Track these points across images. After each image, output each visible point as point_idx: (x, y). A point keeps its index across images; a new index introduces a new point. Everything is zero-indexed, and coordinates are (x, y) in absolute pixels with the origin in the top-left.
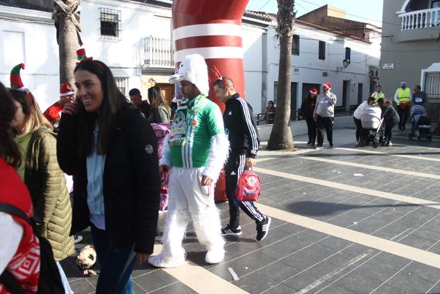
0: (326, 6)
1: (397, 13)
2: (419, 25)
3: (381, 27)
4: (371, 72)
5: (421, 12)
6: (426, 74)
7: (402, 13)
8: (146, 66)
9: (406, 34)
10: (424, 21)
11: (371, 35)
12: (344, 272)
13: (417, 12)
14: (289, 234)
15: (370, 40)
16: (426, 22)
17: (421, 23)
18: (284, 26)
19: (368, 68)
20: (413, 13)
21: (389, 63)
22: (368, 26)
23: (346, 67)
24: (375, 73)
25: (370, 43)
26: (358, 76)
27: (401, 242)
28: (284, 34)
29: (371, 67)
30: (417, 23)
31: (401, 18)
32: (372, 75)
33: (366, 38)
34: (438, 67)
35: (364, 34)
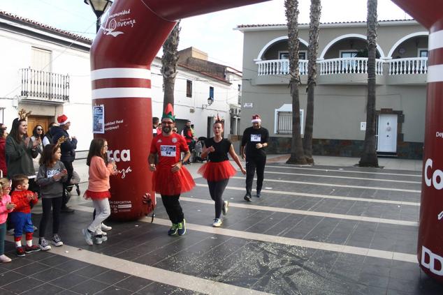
0: (191, 48)
1: (255, 60)
2: (269, 73)
3: (241, 71)
4: (232, 110)
5: (274, 61)
6: (279, 113)
7: (259, 61)
8: (23, 97)
9: (262, 77)
10: (276, 69)
13: (270, 61)
15: (231, 82)
16: (277, 69)
17: (274, 70)
18: (169, 69)
19: (228, 109)
20: (267, 62)
21: (249, 102)
22: (228, 69)
23: (210, 104)
24: (234, 111)
25: (231, 84)
28: (168, 76)
29: (231, 105)
30: (271, 70)
31: (258, 64)
32: (233, 112)
33: (227, 79)
34: (288, 107)
35: (225, 76)
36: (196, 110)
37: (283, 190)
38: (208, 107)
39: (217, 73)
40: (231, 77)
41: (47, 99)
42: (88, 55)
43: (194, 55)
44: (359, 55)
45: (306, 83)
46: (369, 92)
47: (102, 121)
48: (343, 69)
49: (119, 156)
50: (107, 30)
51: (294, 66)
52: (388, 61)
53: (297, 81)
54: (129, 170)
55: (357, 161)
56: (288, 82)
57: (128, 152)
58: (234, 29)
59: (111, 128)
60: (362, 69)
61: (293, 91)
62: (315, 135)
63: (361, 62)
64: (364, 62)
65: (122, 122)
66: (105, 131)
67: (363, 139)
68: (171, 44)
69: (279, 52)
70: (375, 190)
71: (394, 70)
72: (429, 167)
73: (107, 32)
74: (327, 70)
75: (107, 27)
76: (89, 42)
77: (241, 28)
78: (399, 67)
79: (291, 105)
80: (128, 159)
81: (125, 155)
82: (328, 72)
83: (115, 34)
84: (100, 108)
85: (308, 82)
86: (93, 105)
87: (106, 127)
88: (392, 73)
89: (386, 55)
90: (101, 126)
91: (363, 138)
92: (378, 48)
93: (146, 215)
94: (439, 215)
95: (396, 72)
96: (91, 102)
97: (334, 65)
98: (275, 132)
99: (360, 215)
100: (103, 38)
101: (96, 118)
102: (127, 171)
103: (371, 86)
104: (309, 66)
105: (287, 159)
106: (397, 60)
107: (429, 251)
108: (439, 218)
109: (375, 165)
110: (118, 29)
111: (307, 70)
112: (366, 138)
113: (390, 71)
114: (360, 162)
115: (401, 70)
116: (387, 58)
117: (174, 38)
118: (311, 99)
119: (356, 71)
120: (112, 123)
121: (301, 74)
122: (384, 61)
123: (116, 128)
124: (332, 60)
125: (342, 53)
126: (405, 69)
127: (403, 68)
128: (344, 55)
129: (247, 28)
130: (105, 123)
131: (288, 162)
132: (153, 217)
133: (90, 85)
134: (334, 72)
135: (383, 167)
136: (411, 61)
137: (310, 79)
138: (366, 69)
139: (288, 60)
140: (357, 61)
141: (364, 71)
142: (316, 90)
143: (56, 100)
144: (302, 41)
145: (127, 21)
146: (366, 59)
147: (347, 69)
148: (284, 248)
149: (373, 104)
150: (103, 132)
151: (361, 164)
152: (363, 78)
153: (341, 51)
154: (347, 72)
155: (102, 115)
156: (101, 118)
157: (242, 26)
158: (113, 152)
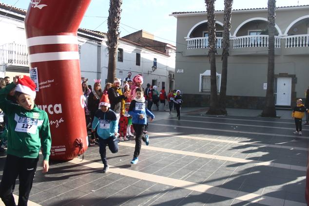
1: (185, 38)
2: (198, 47)
4: (170, 75)
5: (199, 38)
6: (203, 76)
7: (188, 38)
8: (9, 64)
9: (190, 51)
11: (170, 51)
12: (150, 202)
13: (196, 39)
14: (113, 180)
15: (169, 54)
16: (201, 45)
17: (199, 45)
18: (112, 41)
19: (168, 72)
20: (194, 39)
21: (181, 69)
22: (168, 45)
23: (154, 71)
24: (172, 77)
25: (169, 56)
26: (161, 77)
27: (186, 180)
29: (170, 72)
30: (196, 45)
31: (187, 41)
33: (167, 53)
34: (208, 73)
35: (165, 50)
38: (152, 73)
39: (160, 47)
43: (143, 36)
44: (263, 33)
45: (221, 54)
46: (269, 59)
47: (37, 81)
48: (250, 44)
49: (52, 109)
51: (212, 41)
52: (284, 38)
53: (214, 52)
54: (61, 120)
55: (260, 112)
56: (207, 54)
57: (60, 106)
58: (170, 15)
59: (44, 87)
60: (265, 43)
61: (211, 60)
62: (228, 93)
63: (263, 38)
64: (266, 38)
65: (53, 81)
66: (40, 90)
68: (113, 22)
69: (204, 32)
70: (272, 136)
71: (289, 44)
73: (34, 5)
74: (238, 45)
75: (34, 1)
77: (175, 15)
78: (293, 41)
79: (210, 71)
80: (60, 111)
81: (58, 109)
82: (239, 46)
83: (41, 7)
84: (34, 70)
85: (223, 53)
87: (40, 86)
88: (287, 46)
89: (283, 33)
91: (264, 95)
92: (276, 26)
95: (290, 46)
97: (241, 41)
98: (200, 91)
102: (60, 122)
103: (271, 55)
105: (205, 112)
106: (292, 37)
109: (274, 115)
112: (267, 95)
113: (286, 44)
114: (262, 113)
115: (295, 44)
116: (283, 35)
118: (224, 66)
119: (260, 45)
120: (45, 83)
121: (219, 47)
122: (282, 38)
123: (46, 86)
124: (242, 37)
125: (250, 32)
126: (298, 43)
128: (251, 33)
129: (180, 14)
130: (39, 82)
131: (207, 113)
134: (244, 46)
135: (279, 117)
136: (303, 37)
137: (224, 50)
138: (268, 43)
139: (207, 38)
140: (261, 37)
141: (266, 45)
142: (230, 59)
146: (268, 36)
147: (253, 44)
149: (273, 69)
150: (38, 90)
151: (263, 115)
152: (265, 50)
153: (249, 31)
154: (253, 46)
155: (36, 76)
156: (36, 79)
157: (176, 13)
158: (47, 107)
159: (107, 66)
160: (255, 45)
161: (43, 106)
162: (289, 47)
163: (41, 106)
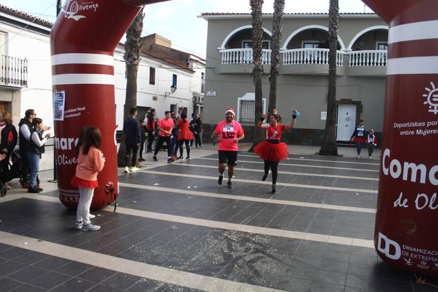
0: (154, 34)
1: (219, 48)
2: (232, 61)
3: (205, 58)
4: (195, 98)
5: (237, 50)
6: (242, 101)
7: (222, 49)
9: (225, 67)
10: (239, 58)
13: (234, 50)
15: (194, 69)
16: (241, 59)
17: (237, 59)
19: (191, 94)
20: (231, 50)
21: (212, 90)
22: (192, 57)
23: (173, 92)
24: (198, 99)
25: (192, 71)
26: (183, 101)
27: (247, 225)
29: (194, 93)
30: (234, 59)
31: (222, 53)
32: (196, 100)
33: (190, 67)
34: (251, 96)
35: (188, 64)
36: (159, 97)
37: (245, 179)
38: (172, 95)
39: (181, 60)
40: (194, 65)
41: (3, 84)
42: (47, 39)
43: (158, 42)
44: (319, 47)
45: (269, 72)
46: (330, 82)
47: (62, 108)
48: (305, 59)
50: (68, 13)
51: (257, 55)
52: (348, 53)
53: (259, 70)
55: (317, 150)
56: (251, 71)
58: (198, 17)
59: (72, 116)
60: (324, 60)
61: (256, 80)
63: (322, 52)
64: (326, 53)
65: (84, 109)
66: (65, 119)
67: (324, 128)
68: (135, 30)
69: (243, 41)
70: (334, 178)
71: (353, 62)
72: (387, 156)
73: (69, 15)
74: (289, 60)
75: (68, 11)
76: (49, 25)
77: (205, 16)
78: (359, 58)
79: (254, 94)
82: (291, 62)
83: (77, 18)
84: (61, 95)
85: (271, 72)
86: (54, 91)
87: (65, 115)
88: (352, 64)
89: (346, 47)
90: (61, 113)
92: (339, 40)
93: (109, 204)
94: (395, 203)
95: (355, 64)
96: (51, 88)
97: (297, 55)
99: (320, 203)
100: (64, 21)
101: (56, 104)
103: (332, 76)
104: (272, 55)
105: (248, 149)
106: (357, 52)
107: (384, 237)
108: (395, 206)
109: (335, 153)
110: (80, 13)
111: (270, 60)
112: (326, 128)
113: (350, 62)
114: (320, 151)
115: (360, 61)
116: (347, 50)
117: (137, 24)
118: (273, 88)
119: (318, 62)
120: (74, 110)
121: (264, 63)
122: (345, 53)
123: (75, 115)
124: (295, 50)
126: (364, 61)
127: (362, 60)
128: (306, 45)
129: (212, 16)
130: (65, 110)
131: (250, 151)
132: (116, 206)
133: (50, 71)
134: (296, 62)
135: (341, 156)
136: (370, 54)
137: (273, 68)
138: (327, 60)
139: (251, 50)
140: (318, 52)
141: (325, 62)
142: (279, 80)
143: (13, 85)
144: (266, 30)
145: (89, 5)
146: (328, 50)
147: (309, 59)
148: (247, 236)
149: (334, 95)
150: (62, 119)
151: (322, 153)
152: (325, 69)
153: (303, 42)
154: (309, 63)
155: (62, 101)
156: (61, 105)
157: (207, 14)
158: (75, 140)
159: (125, 87)
160: (310, 61)
161: (69, 139)
162: (353, 65)
163: (66, 139)
